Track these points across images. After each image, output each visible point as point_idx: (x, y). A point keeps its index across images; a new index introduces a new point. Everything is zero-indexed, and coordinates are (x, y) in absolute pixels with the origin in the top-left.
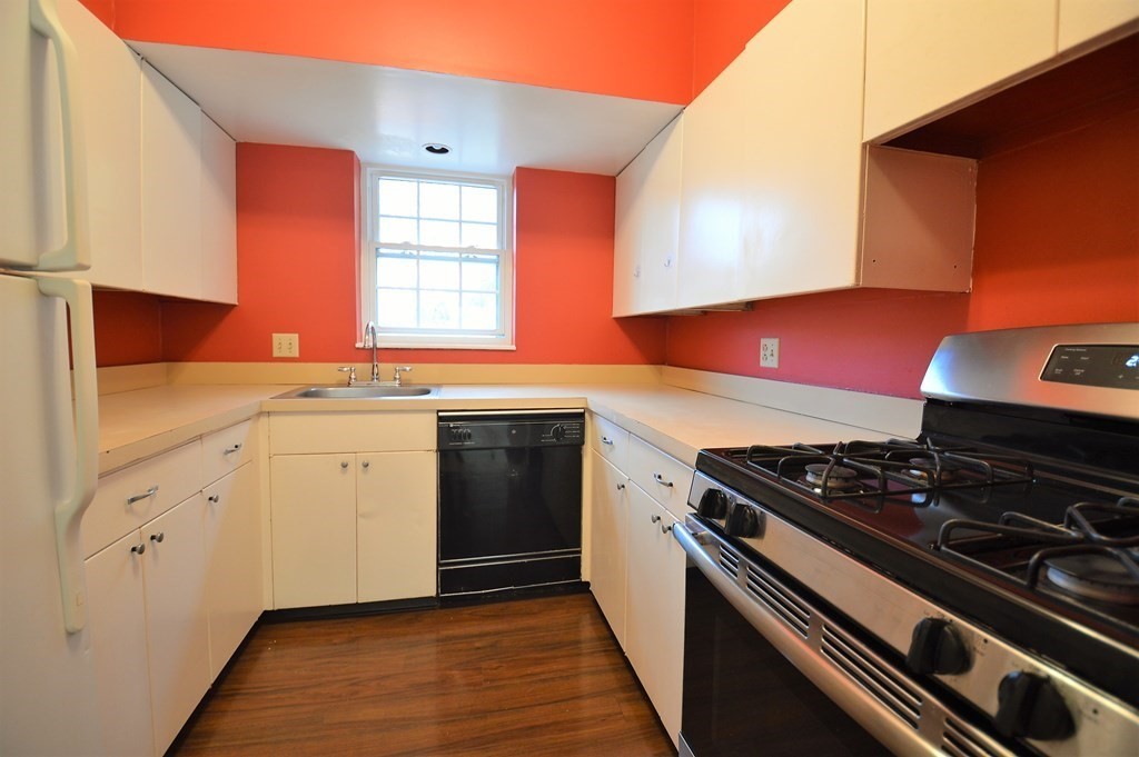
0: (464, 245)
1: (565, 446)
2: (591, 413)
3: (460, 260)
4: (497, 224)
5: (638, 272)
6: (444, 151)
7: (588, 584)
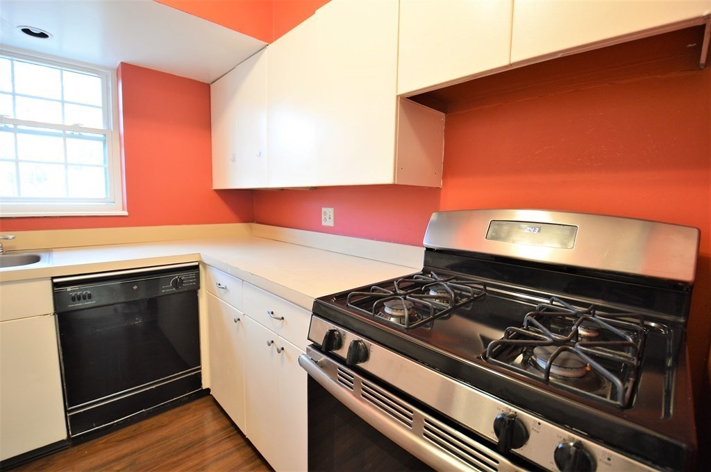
0: (69, 122)
1: (182, 292)
2: (205, 265)
3: (65, 136)
4: (103, 108)
5: (234, 158)
6: (43, 35)
7: (208, 390)
